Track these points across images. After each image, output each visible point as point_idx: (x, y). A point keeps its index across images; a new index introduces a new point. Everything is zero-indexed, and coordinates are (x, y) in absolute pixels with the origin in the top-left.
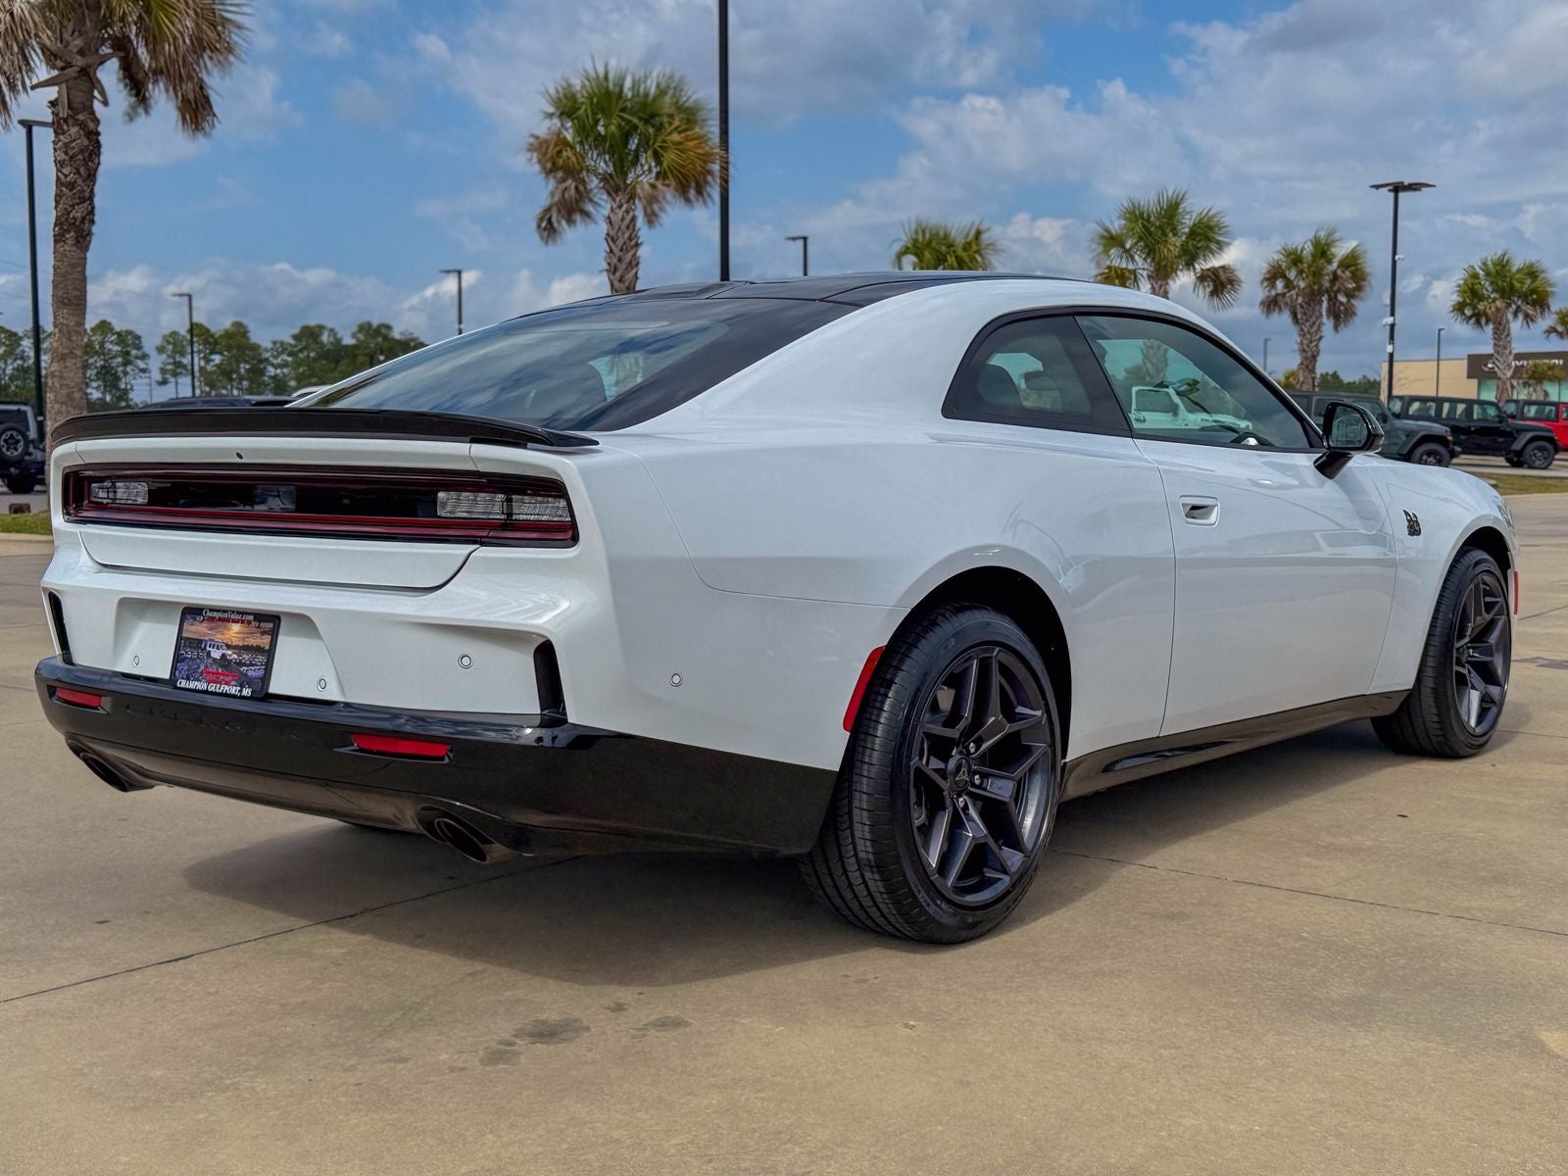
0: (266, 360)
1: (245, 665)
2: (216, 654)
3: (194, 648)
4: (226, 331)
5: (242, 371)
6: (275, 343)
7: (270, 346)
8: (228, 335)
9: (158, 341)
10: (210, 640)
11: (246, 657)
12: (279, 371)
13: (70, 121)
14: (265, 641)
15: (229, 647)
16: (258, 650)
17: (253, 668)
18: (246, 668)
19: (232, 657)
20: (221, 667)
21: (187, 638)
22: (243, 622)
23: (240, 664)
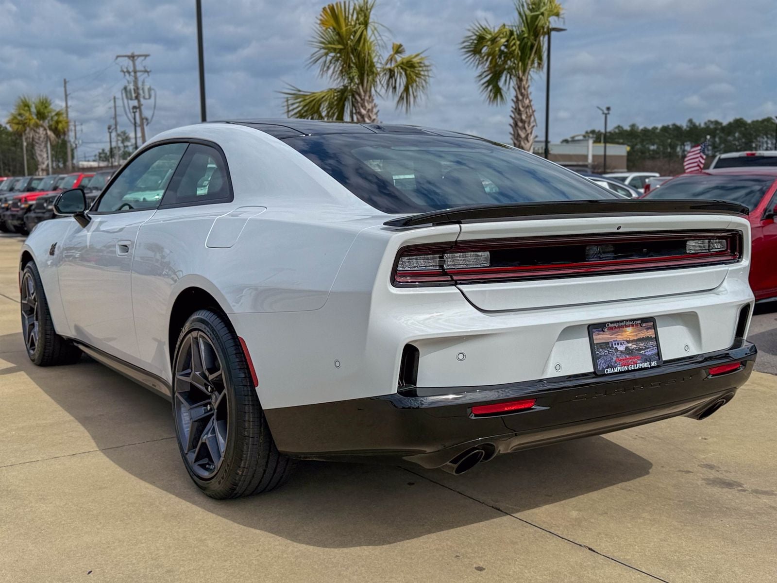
1: (643, 349)
2: (622, 348)
3: (605, 349)
10: (614, 341)
11: (642, 345)
14: (651, 333)
15: (628, 342)
16: (648, 339)
17: (648, 350)
18: (644, 351)
19: (633, 348)
20: (628, 354)
21: (597, 344)
22: (632, 325)
23: (639, 350)
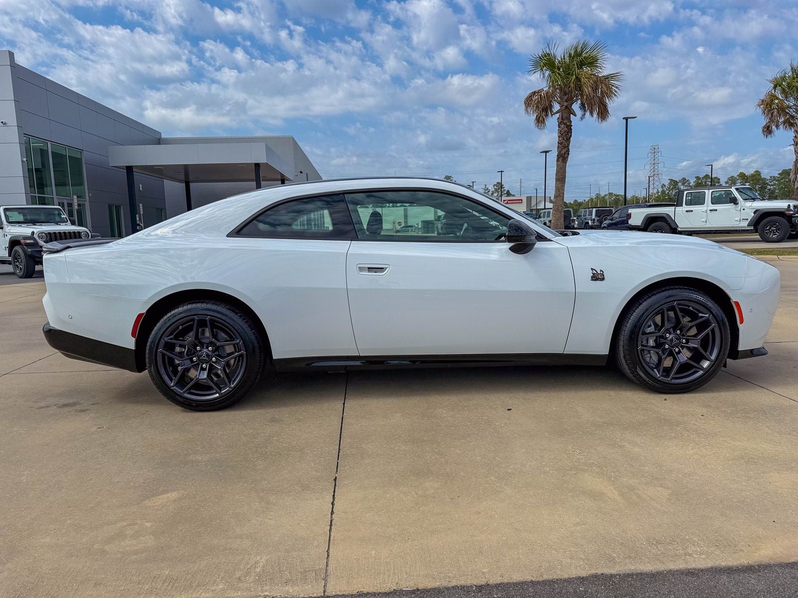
0: (767, 183)
4: (752, 174)
5: (757, 188)
6: (771, 177)
7: (769, 178)
8: (753, 176)
9: (726, 180)
12: (772, 187)
13: (562, 123)
